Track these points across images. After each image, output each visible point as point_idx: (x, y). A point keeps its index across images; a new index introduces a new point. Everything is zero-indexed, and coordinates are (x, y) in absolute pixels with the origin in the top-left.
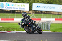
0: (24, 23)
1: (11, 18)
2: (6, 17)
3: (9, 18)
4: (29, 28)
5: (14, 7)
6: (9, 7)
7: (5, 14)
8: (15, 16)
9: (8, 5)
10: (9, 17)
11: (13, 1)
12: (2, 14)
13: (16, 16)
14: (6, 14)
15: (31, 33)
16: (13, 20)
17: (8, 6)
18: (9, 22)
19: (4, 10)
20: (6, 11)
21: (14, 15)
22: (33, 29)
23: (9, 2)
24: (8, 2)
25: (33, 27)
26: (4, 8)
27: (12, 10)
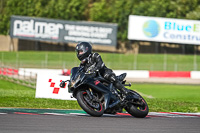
0: (79, 82)
1: (181, 70)
2: (167, 67)
3: (176, 71)
4: (97, 98)
5: (192, 33)
6: (176, 32)
7: (161, 56)
8: (195, 64)
9: (172, 26)
10: (176, 66)
11: (188, 15)
12: (154, 56)
13: (198, 61)
14: (165, 56)
15: (100, 116)
16: (189, 75)
17: (171, 32)
18: (175, 84)
19: (160, 43)
20: (165, 47)
21: (191, 61)
22: (110, 102)
23: (176, 17)
24: (171, 17)
25: (110, 94)
26: (159, 38)
27: (186, 45)
